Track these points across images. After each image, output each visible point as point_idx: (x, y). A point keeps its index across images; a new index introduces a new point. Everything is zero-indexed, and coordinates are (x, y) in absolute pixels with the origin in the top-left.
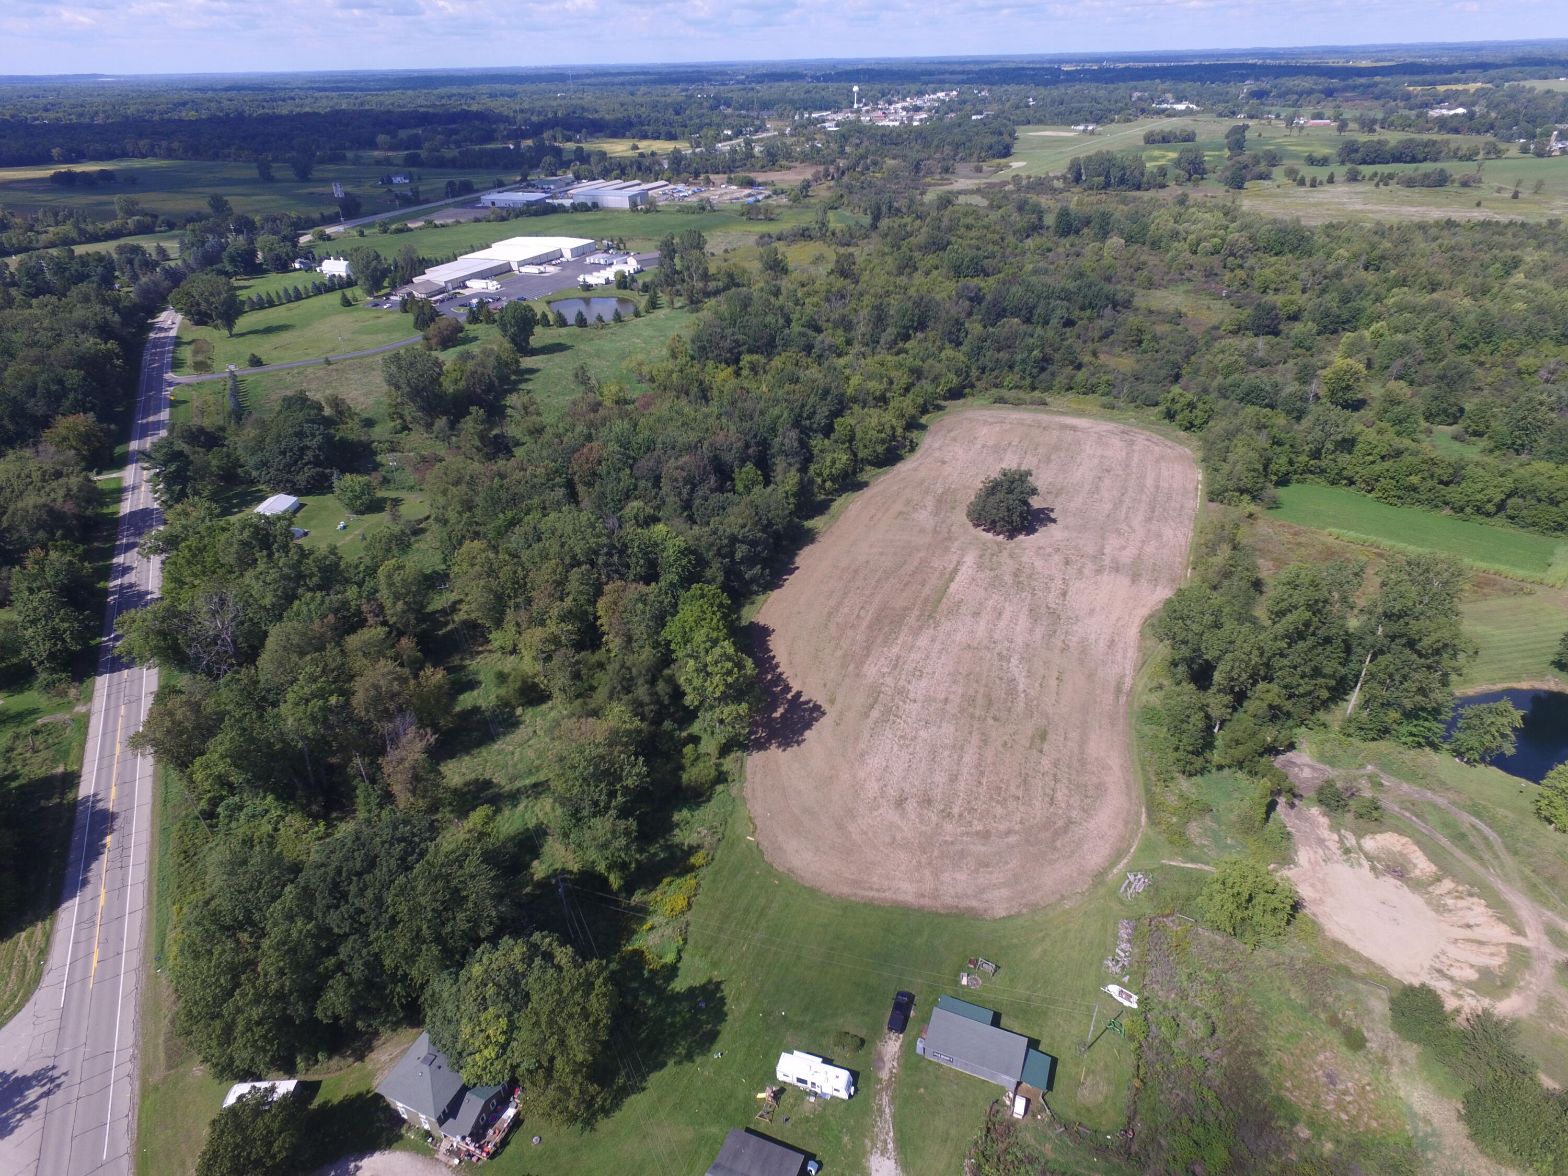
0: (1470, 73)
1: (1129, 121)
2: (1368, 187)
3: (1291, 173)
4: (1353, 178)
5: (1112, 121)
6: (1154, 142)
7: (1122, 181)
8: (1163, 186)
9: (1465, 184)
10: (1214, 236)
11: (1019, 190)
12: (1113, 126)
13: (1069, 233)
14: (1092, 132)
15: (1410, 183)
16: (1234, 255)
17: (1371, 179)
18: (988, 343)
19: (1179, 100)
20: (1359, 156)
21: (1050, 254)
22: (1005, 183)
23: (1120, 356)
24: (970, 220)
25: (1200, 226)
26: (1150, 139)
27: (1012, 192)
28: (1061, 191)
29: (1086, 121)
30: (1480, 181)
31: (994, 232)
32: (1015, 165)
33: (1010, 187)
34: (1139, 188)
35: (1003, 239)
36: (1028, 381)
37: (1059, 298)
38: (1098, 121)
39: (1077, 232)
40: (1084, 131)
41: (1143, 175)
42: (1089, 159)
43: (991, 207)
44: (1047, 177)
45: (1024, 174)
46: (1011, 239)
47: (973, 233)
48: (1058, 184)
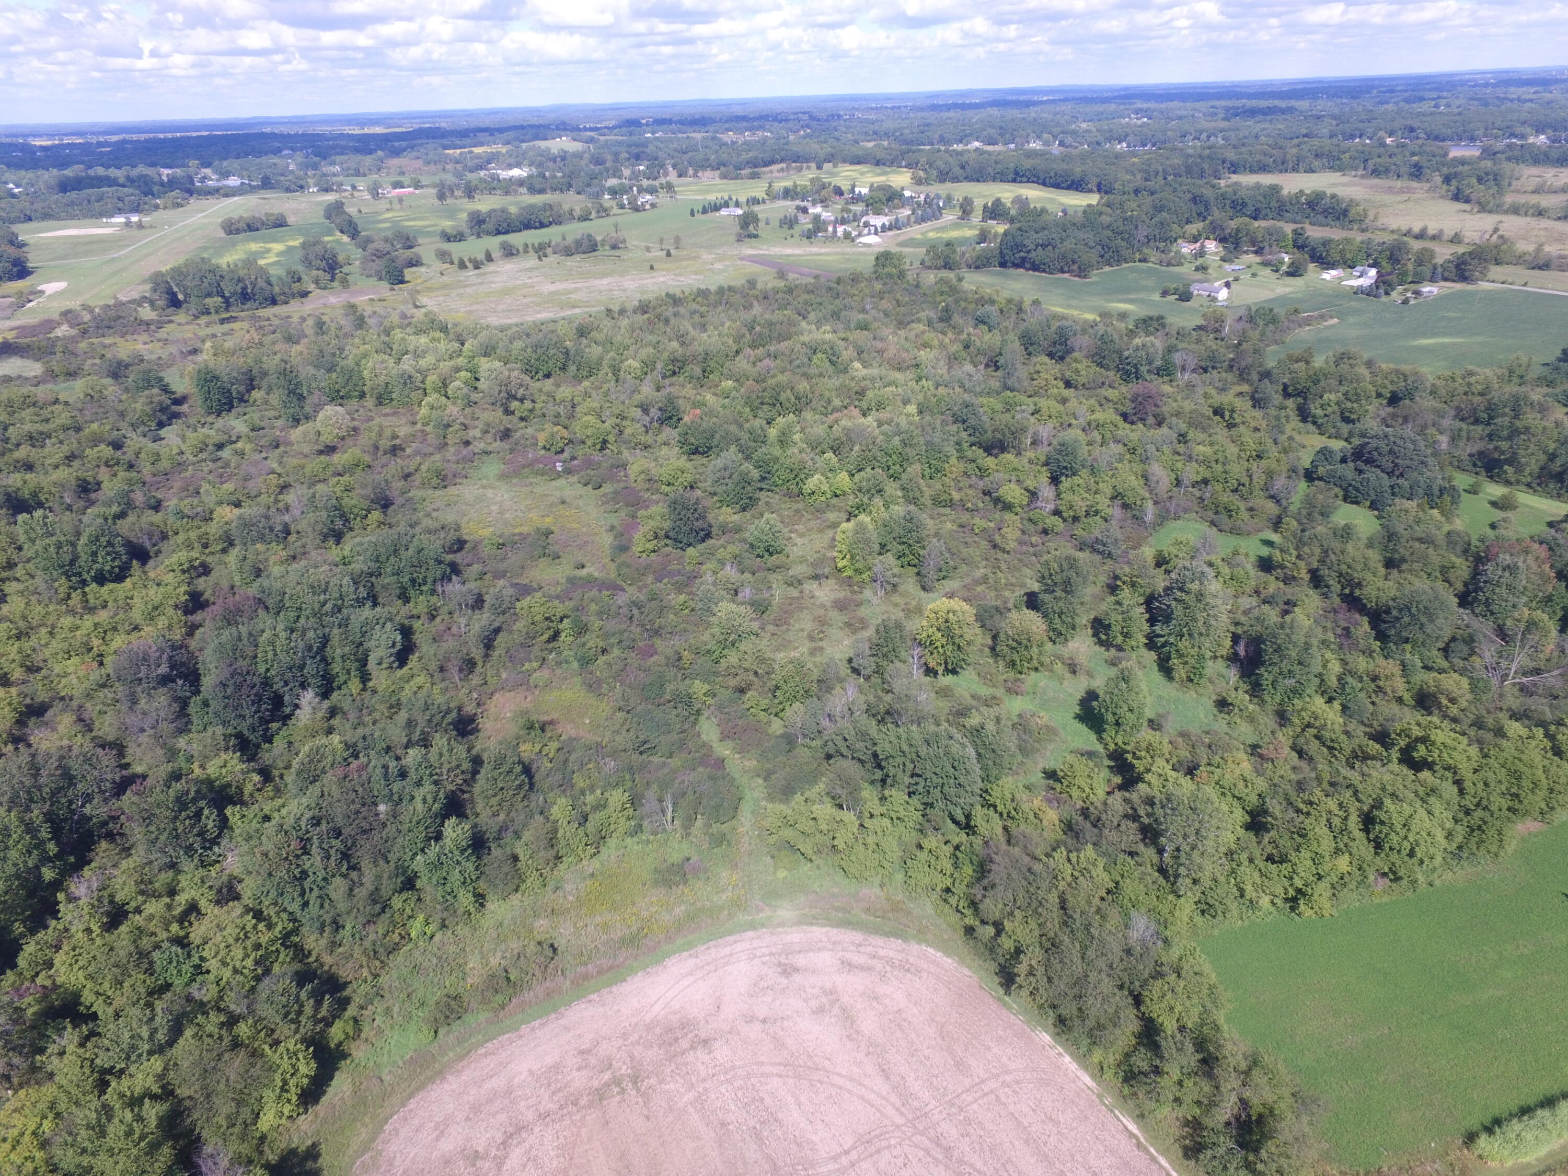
0: (483, 136)
1: (179, 205)
2: (531, 261)
3: (443, 256)
4: (509, 252)
5: (157, 207)
6: (238, 231)
7: (245, 297)
8: (305, 294)
9: (614, 247)
10: (458, 370)
11: (84, 332)
12: (160, 215)
13: (231, 407)
14: (140, 226)
15: (568, 252)
16: (514, 397)
17: (526, 251)
18: (314, 862)
19: (226, 175)
20: (490, 226)
21: (226, 453)
22: (49, 325)
23: (548, 685)
24: (27, 423)
25: (429, 359)
26: (232, 228)
27: (73, 340)
28: (160, 325)
29: (120, 211)
30: (624, 241)
31: (95, 441)
32: (50, 287)
33: (63, 331)
34: (274, 302)
35: (117, 445)
36: (465, 899)
37: (360, 603)
38: (136, 209)
39: (242, 400)
40: (128, 224)
41: (270, 284)
42: (177, 272)
43: (51, 375)
44: (120, 305)
45: (74, 304)
46: (135, 441)
47: (53, 451)
48: (146, 313)
